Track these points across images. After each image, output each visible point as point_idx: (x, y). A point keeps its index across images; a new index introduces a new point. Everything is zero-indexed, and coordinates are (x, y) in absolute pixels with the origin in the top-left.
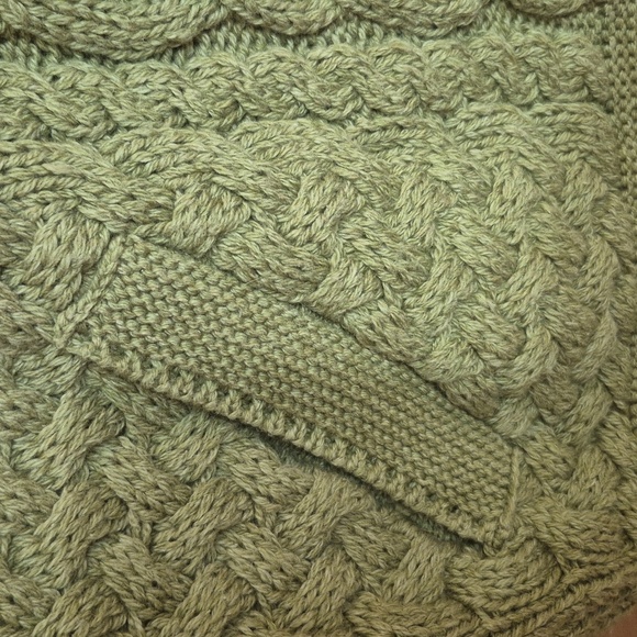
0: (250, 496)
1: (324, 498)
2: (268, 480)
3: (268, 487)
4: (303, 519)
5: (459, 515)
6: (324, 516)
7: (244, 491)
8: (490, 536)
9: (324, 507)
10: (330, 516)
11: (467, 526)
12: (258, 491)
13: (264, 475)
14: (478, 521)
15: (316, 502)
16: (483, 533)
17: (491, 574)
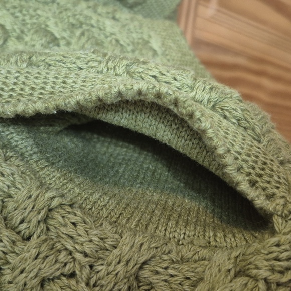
0: (70, 253)
1: (127, 251)
2: (82, 240)
3: (82, 245)
4: (111, 268)
5: (257, 188)
6: (127, 264)
7: (66, 249)
8: (280, 208)
9: (127, 258)
10: (132, 264)
11: (263, 198)
12: (76, 249)
13: (80, 235)
14: (270, 197)
15: (121, 255)
16: (274, 205)
17: (275, 249)
